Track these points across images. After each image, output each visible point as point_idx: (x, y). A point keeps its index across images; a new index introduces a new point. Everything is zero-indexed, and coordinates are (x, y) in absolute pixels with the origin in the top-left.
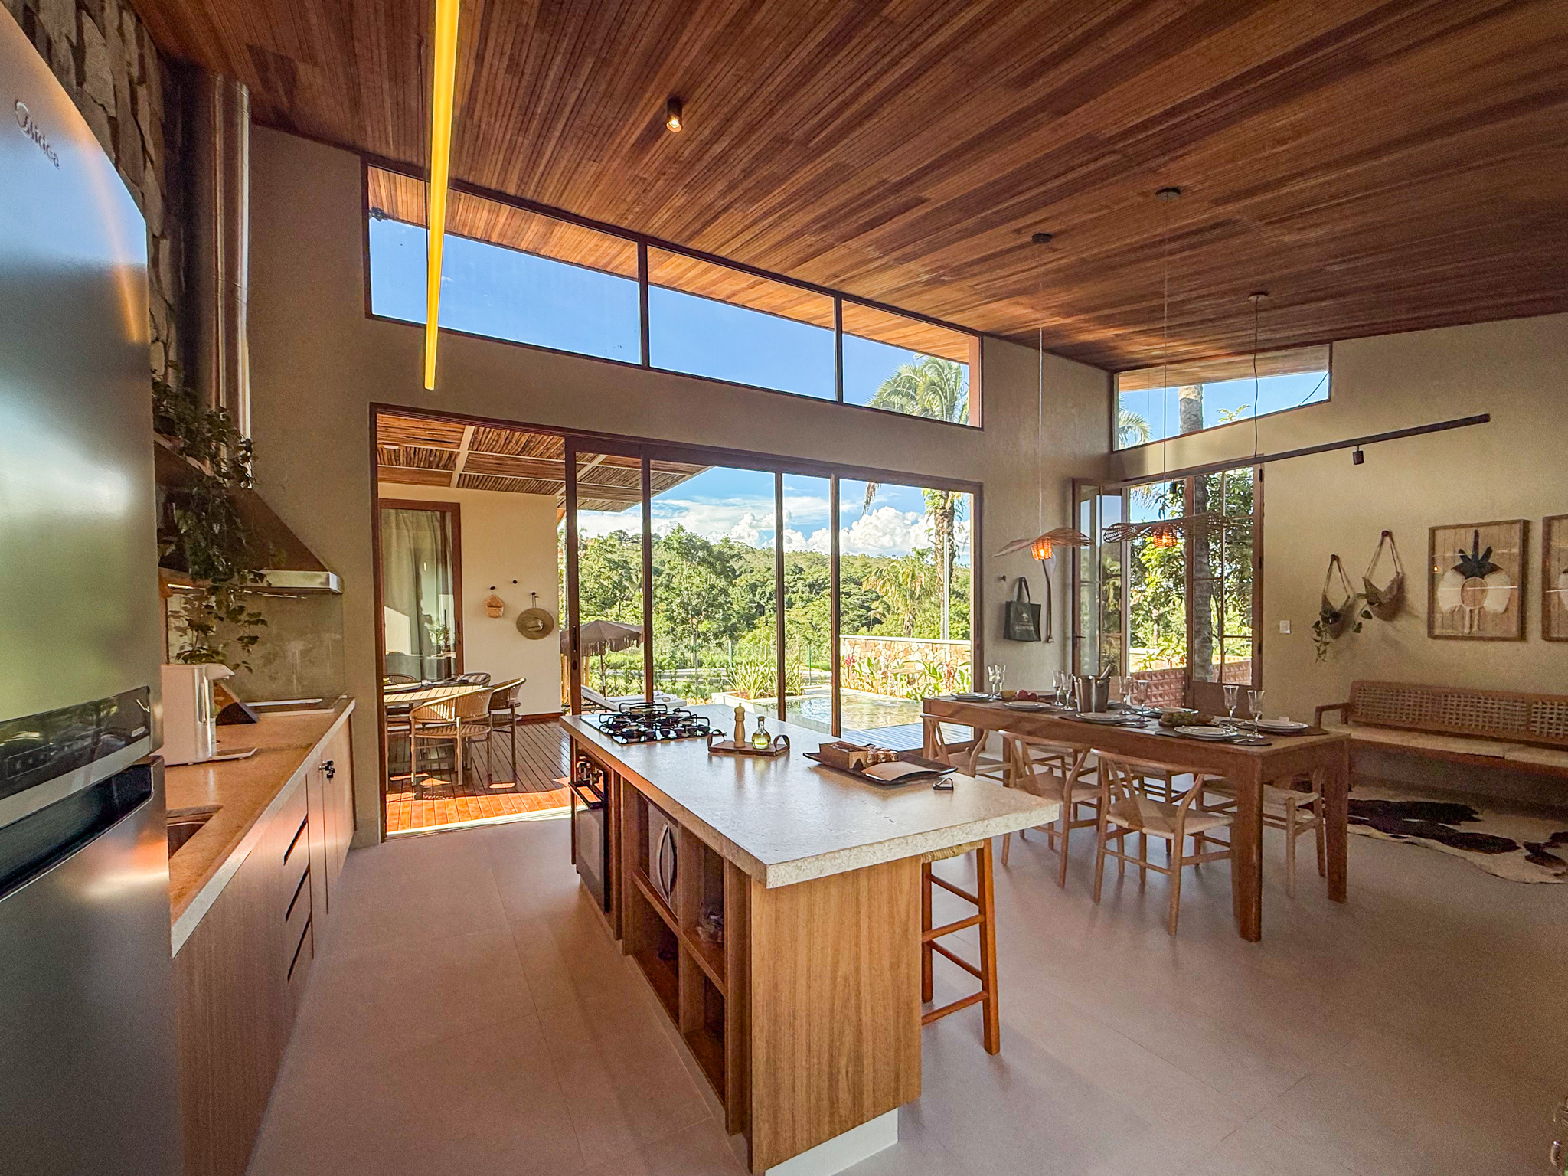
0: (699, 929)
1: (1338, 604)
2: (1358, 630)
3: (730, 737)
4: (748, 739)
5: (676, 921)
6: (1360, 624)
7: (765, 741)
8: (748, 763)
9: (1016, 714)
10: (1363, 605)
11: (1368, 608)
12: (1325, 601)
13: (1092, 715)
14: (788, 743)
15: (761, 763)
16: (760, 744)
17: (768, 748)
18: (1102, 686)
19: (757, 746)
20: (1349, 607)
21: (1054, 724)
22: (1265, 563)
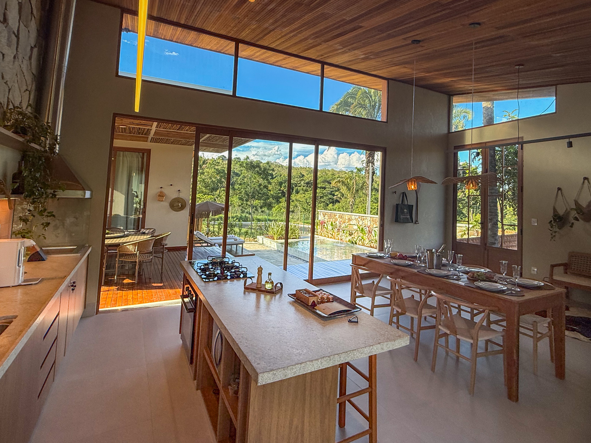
0: (229, 387)
1: (561, 212)
2: (571, 227)
3: (255, 280)
4: (263, 283)
5: (219, 380)
6: (573, 223)
7: (271, 286)
8: (262, 296)
9: (396, 267)
10: (574, 214)
11: (577, 215)
12: (555, 210)
13: (434, 271)
14: (282, 286)
15: (268, 297)
16: (268, 286)
17: (272, 289)
18: (439, 255)
19: (267, 288)
20: (567, 213)
21: (415, 274)
22: (524, 190)
